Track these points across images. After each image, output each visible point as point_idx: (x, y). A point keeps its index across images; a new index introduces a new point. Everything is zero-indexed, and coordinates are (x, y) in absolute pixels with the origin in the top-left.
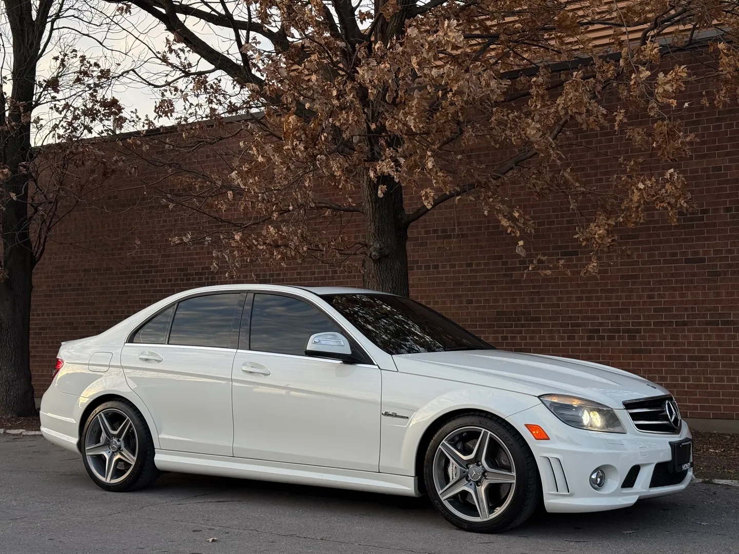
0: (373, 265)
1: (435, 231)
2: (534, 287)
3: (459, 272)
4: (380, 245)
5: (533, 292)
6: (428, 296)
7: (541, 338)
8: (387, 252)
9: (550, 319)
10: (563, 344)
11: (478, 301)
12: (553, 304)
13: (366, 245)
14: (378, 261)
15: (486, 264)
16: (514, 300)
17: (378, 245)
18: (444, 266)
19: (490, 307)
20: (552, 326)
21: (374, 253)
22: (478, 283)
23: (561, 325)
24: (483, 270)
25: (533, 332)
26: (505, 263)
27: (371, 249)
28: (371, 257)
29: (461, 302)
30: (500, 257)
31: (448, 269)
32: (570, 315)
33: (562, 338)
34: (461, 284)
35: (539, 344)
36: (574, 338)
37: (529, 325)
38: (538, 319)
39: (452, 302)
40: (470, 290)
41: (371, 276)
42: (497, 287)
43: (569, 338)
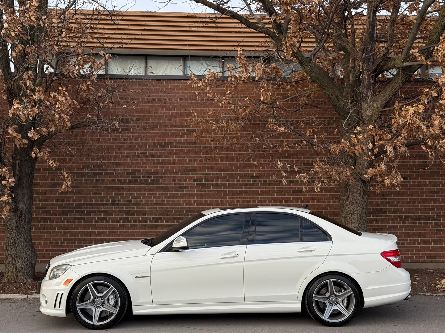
2: (383, 196)
5: (383, 198)
7: (387, 223)
12: (394, 205)
20: (394, 217)
23: (399, 216)
25: (383, 219)
33: (399, 223)
35: (386, 226)
37: (381, 216)
38: (386, 213)
43: (403, 223)
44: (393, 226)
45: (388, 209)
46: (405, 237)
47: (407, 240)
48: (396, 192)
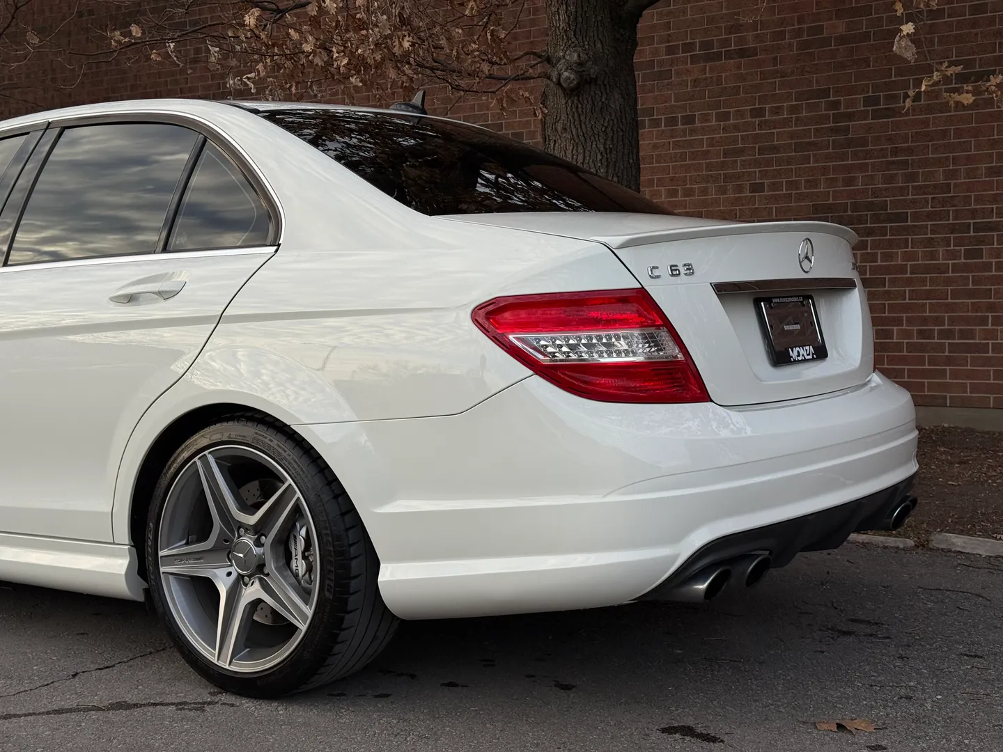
0: (564, 102)
1: (688, 47)
2: (895, 152)
3: (736, 128)
4: (579, 56)
5: (893, 162)
6: (672, 179)
7: (908, 257)
8: (594, 70)
9: (930, 216)
10: (956, 268)
11: (774, 186)
12: (935, 186)
13: (548, 60)
14: (573, 92)
15: (794, 109)
16: (850, 181)
17: (576, 55)
18: (705, 118)
19: (800, 197)
20: (933, 232)
21: (566, 74)
22: (775, 149)
23: (953, 229)
24: (786, 122)
25: (891, 244)
26: (836, 105)
27: (560, 66)
28: (559, 83)
29: (739, 189)
30: (825, 92)
31: (714, 123)
32: (973, 207)
33: (954, 255)
34: (741, 151)
35: (902, 269)
36: (979, 254)
37: (883, 232)
38: (901, 218)
39: (722, 191)
40: (757, 163)
41: (559, 127)
42: (815, 156)
43: (969, 254)
44: (928, 269)
45: (914, 202)
46: (976, 307)
47: (983, 321)
48: (944, 134)
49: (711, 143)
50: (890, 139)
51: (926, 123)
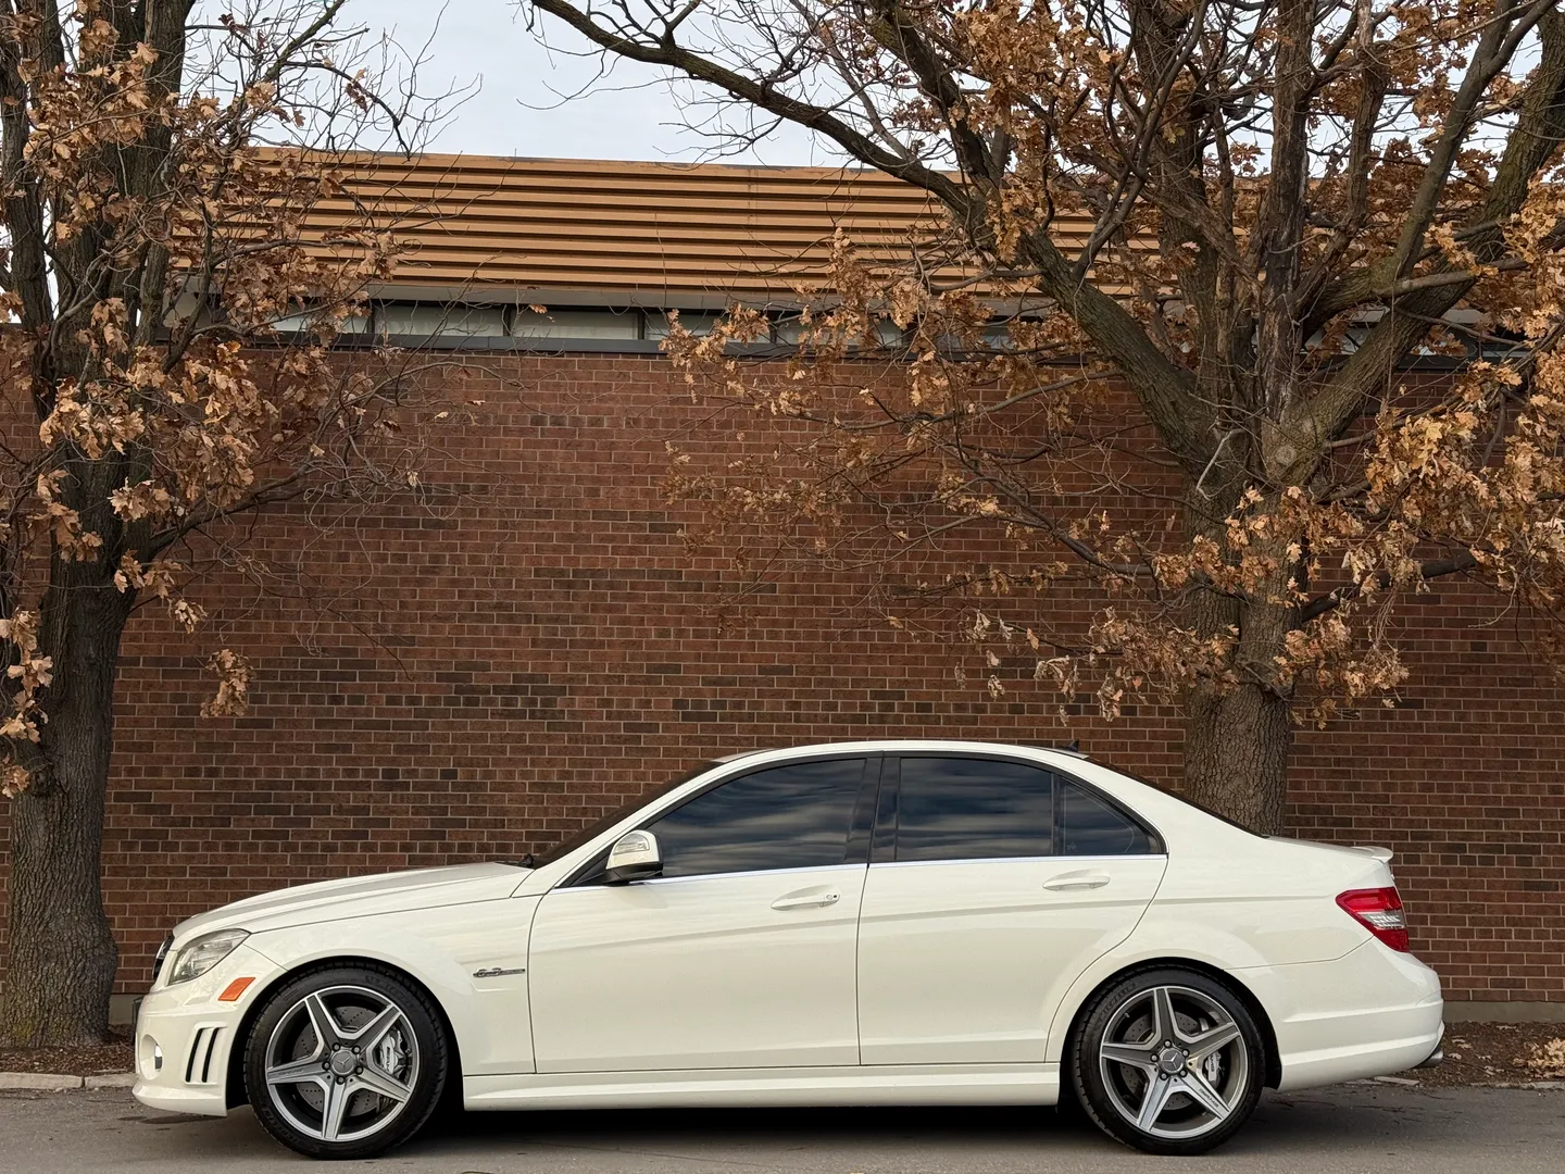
2: (1338, 762)
5: (1337, 771)
12: (1376, 796)
16: (1298, 785)
20: (1375, 837)
23: (1393, 835)
31: (1157, 716)
32: (1409, 817)
36: (1416, 860)
38: (1348, 823)
43: (1409, 859)
45: (1357, 809)
46: (1417, 908)
47: (1423, 921)
48: (1381, 751)
49: (1154, 735)
50: (1333, 750)
51: (1365, 738)
